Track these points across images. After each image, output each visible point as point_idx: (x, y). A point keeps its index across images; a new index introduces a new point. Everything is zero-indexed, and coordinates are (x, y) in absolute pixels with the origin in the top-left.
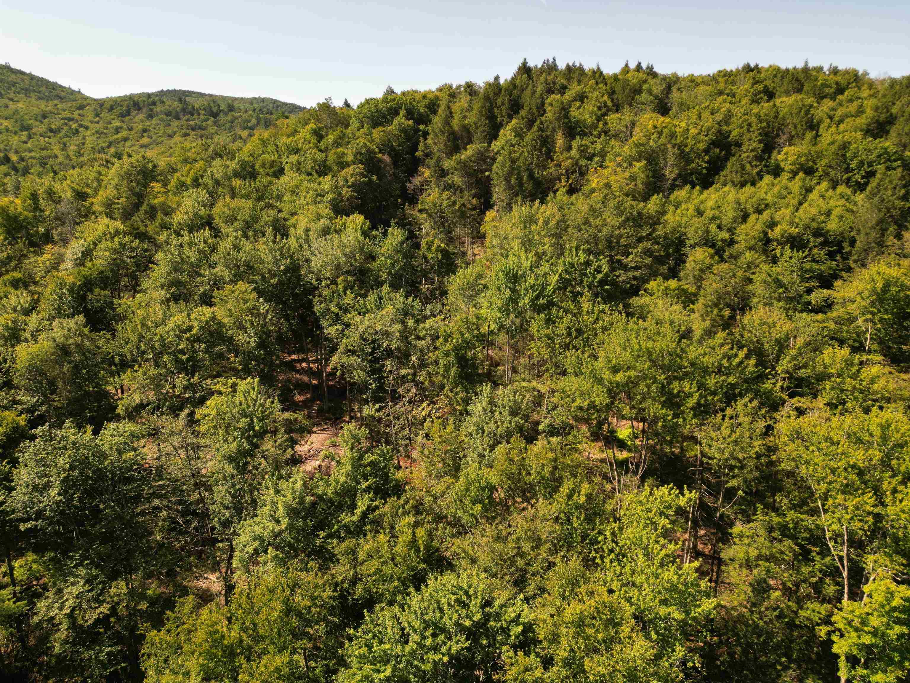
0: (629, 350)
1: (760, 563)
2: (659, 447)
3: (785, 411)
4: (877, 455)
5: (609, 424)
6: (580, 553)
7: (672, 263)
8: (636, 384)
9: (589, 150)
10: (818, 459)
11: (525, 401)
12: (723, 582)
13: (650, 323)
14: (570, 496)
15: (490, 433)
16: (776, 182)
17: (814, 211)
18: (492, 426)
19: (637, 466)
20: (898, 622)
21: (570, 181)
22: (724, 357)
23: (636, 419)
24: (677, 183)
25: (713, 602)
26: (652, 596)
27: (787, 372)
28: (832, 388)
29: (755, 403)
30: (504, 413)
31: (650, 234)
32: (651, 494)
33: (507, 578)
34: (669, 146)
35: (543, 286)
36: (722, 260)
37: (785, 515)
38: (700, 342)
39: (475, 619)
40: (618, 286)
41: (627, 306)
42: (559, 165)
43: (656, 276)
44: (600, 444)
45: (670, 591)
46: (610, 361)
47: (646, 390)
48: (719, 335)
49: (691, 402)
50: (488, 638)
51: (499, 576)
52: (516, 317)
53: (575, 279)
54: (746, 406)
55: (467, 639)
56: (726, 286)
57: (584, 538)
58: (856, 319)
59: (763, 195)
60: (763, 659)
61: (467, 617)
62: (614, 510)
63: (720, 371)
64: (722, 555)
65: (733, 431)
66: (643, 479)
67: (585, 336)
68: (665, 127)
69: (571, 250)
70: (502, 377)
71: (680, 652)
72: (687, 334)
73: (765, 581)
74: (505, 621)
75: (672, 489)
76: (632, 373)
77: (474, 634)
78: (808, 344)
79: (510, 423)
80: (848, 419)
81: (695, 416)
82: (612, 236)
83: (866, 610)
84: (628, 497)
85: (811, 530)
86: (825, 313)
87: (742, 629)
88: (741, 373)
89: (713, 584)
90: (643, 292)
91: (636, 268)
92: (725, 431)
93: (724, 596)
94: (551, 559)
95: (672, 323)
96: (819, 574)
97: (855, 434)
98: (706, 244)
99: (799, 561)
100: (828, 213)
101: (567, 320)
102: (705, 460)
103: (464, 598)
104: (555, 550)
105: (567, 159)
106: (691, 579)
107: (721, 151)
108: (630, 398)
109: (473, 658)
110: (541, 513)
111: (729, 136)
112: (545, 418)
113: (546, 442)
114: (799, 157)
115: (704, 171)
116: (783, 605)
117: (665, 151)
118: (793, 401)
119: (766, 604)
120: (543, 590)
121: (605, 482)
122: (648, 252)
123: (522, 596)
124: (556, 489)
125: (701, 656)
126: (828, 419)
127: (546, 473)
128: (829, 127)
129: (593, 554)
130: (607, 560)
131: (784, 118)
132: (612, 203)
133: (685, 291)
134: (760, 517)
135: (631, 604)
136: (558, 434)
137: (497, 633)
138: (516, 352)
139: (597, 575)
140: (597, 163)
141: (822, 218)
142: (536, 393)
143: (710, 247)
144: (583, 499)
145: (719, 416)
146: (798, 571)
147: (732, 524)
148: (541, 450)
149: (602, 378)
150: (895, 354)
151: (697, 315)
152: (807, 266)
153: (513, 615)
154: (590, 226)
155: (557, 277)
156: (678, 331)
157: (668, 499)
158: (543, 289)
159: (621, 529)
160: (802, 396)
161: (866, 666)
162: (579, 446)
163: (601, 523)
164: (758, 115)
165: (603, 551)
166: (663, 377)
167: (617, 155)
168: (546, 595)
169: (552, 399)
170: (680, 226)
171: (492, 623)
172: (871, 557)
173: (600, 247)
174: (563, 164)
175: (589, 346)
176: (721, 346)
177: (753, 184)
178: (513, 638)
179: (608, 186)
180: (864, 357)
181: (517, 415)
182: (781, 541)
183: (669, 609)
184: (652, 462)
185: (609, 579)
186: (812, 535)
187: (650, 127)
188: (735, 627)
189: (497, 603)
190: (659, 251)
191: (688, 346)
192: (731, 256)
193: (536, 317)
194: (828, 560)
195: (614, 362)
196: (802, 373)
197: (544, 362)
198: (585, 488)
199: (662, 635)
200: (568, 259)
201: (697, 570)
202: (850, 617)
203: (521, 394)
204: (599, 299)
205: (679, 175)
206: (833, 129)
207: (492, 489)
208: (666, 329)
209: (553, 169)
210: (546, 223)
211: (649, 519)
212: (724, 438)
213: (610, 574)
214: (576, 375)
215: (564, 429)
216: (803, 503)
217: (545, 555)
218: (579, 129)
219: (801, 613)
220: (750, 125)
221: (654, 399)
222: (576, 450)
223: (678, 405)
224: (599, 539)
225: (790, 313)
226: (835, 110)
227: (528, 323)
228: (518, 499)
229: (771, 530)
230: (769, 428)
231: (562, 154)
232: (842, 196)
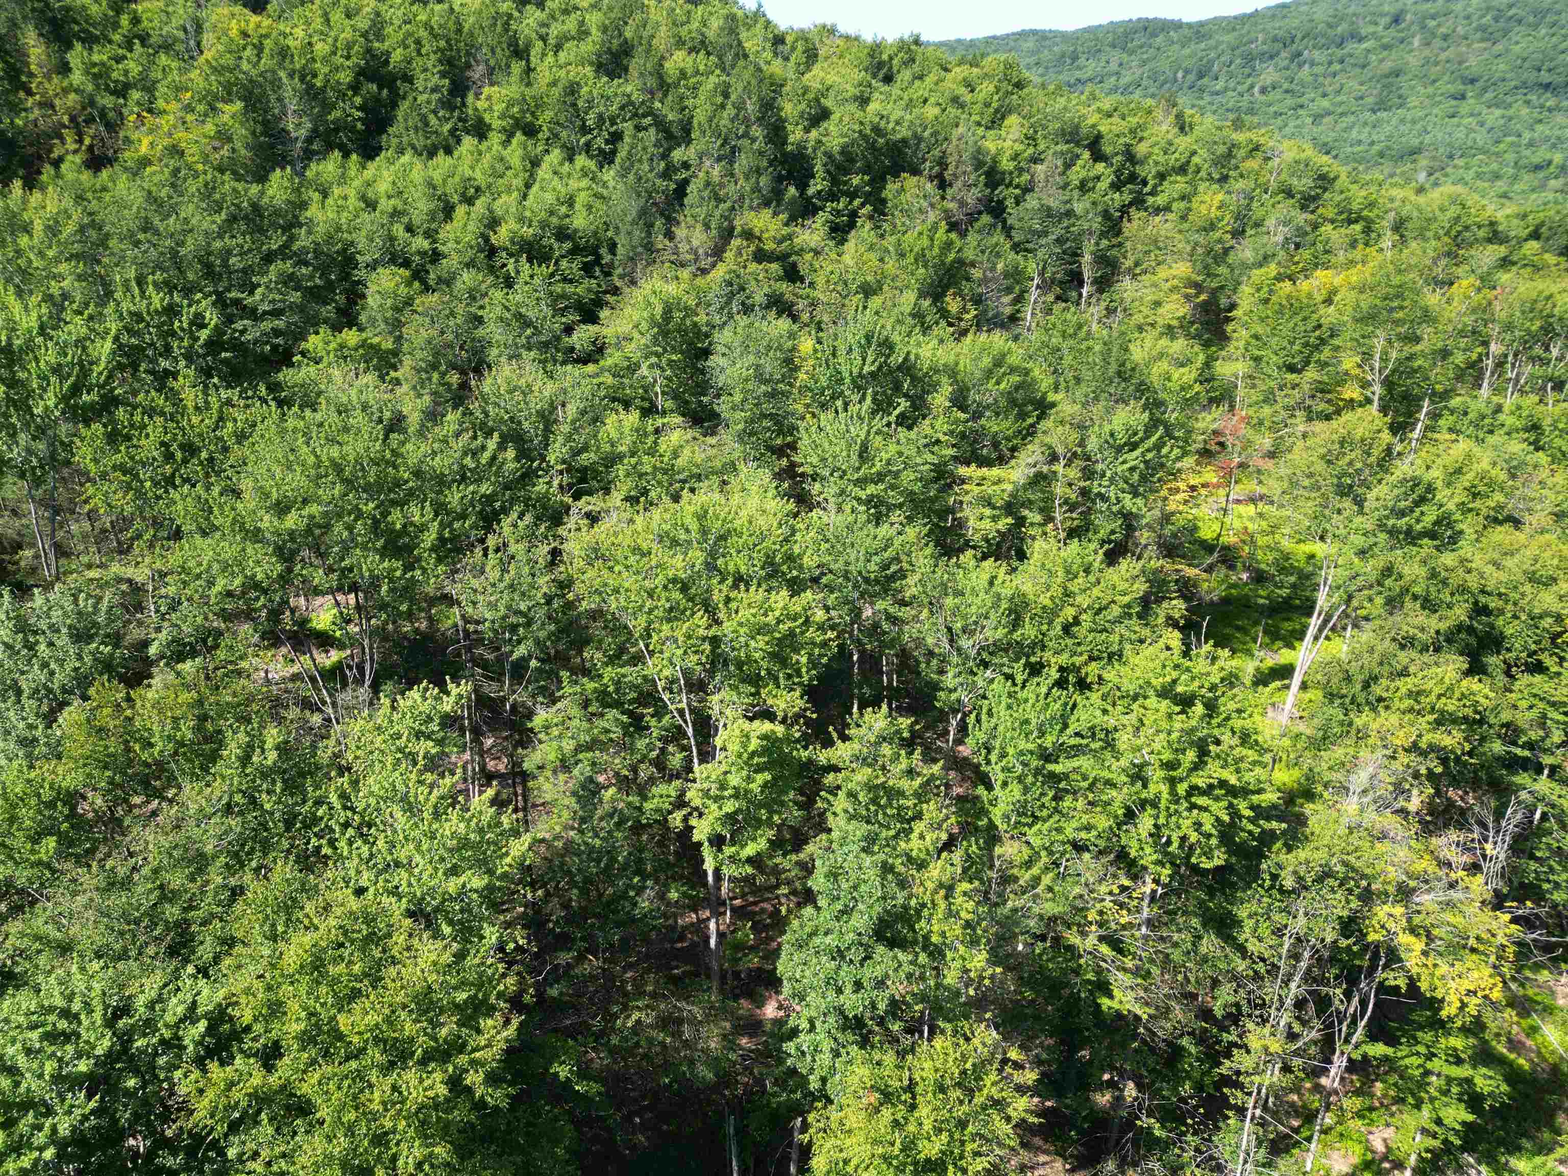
0: (299, 469)
1: (581, 756)
2: (390, 627)
3: (572, 521)
4: (698, 556)
5: (293, 611)
6: (289, 852)
7: (341, 299)
8: (327, 527)
9: (114, 75)
10: (629, 581)
11: (104, 606)
12: (535, 806)
13: (325, 413)
14: (245, 760)
15: (36, 691)
16: (484, 146)
17: (550, 198)
18: (37, 674)
19: (361, 668)
20: (759, 769)
21: (87, 141)
22: (465, 454)
23: (340, 589)
24: (315, 147)
25: (527, 839)
26: (430, 870)
27: (564, 462)
28: (628, 475)
29: (528, 518)
30: (59, 643)
31: (286, 246)
32: (393, 708)
33: (151, 950)
34: (282, 74)
35: (82, 367)
36: (427, 289)
37: (600, 676)
38: (421, 433)
39: (99, 1051)
40: (247, 350)
41: (274, 388)
42: (48, 105)
43: (317, 324)
44: (284, 650)
45: (459, 849)
46: (267, 496)
47: (345, 534)
48: (449, 417)
49: (429, 538)
50: (137, 1072)
51: (132, 953)
52: (34, 438)
53: (152, 344)
54: (515, 526)
55: (90, 1096)
56: (443, 333)
57: (289, 824)
58: (638, 366)
59: (468, 173)
60: (610, 891)
61: (79, 1055)
62: (336, 756)
63: (464, 478)
64: (525, 766)
65: (504, 571)
66: (376, 688)
67: (204, 455)
68: (266, 36)
69: (128, 289)
70: (34, 570)
71: (491, 934)
72: (396, 424)
73: (591, 780)
74: (167, 1026)
75: (426, 689)
76: (314, 509)
77: (106, 1079)
78: (583, 412)
79: (80, 657)
80: (656, 514)
81: (439, 560)
82: (209, 254)
83: (724, 767)
84: (356, 727)
85: (637, 687)
86: (596, 362)
87: (573, 862)
88: (497, 474)
89: (520, 815)
90: (298, 358)
91: (276, 313)
92: (493, 574)
93: (540, 826)
94: (233, 882)
95: (365, 407)
96: (659, 744)
97: (667, 533)
98: (393, 261)
99: (631, 736)
100: (570, 202)
101: (155, 430)
102: (471, 628)
103: (63, 1025)
104: (237, 861)
105: (66, 91)
106: (486, 819)
107: (380, 88)
108: (322, 555)
109: (115, 1121)
110: (193, 808)
111: (387, 62)
112: (158, 630)
113: (171, 676)
114: (510, 105)
115: (359, 126)
116: (621, 805)
117: (277, 84)
118: (581, 503)
119: (599, 812)
120: (229, 942)
121: (307, 713)
122: (289, 280)
123: (190, 969)
124: (214, 757)
125: (524, 927)
126: (631, 521)
127: (186, 732)
128: (544, 55)
129: (314, 841)
130: (342, 844)
131: (471, 34)
132: (193, 186)
133: (375, 348)
134: (568, 690)
135: (400, 898)
136: (193, 654)
137: (156, 1054)
138: (57, 512)
139: (329, 874)
140: (138, 103)
141: (563, 209)
142: (124, 587)
143: (401, 266)
144: (272, 756)
145: (479, 552)
146: (632, 750)
147: (530, 715)
148: (163, 693)
149: (259, 530)
150: (695, 412)
151: (405, 387)
152: (558, 288)
153: (180, 1010)
154: (157, 233)
155: (108, 345)
156: (380, 421)
157: (425, 707)
158: (85, 373)
159: (355, 783)
160: (590, 493)
161: (733, 843)
162: (244, 664)
163: (317, 787)
164: (427, 25)
165: (332, 831)
166: (371, 505)
167: (179, 89)
168: (238, 949)
169: (163, 591)
170: (339, 229)
171: (139, 1044)
172: (716, 698)
173: (191, 276)
174: (57, 102)
175: (218, 474)
176: (458, 435)
177: (449, 151)
178: (191, 1048)
179: (175, 151)
180: (659, 422)
181: (90, 638)
182: (602, 715)
183: (463, 879)
184: (385, 656)
185: (352, 873)
186: (641, 694)
187: (234, 33)
188: (563, 864)
189: (140, 1002)
190: (311, 277)
191: (403, 443)
192: (440, 280)
193: (84, 432)
194: (666, 719)
195: (275, 495)
196: (587, 459)
197: (128, 522)
198: (273, 735)
199: (460, 922)
200: (125, 306)
201: (494, 802)
202: (706, 786)
203: (89, 596)
204: (215, 380)
205: (314, 134)
206: (550, 59)
207: (72, 798)
208: (358, 419)
209: (37, 112)
210: (52, 230)
211: (400, 750)
212: (494, 585)
213: (352, 865)
214: (204, 534)
215: (204, 641)
216: (622, 650)
217: (219, 880)
218: (77, 28)
219: (648, 806)
220: (418, 42)
221: (365, 547)
222: (239, 673)
223: (409, 549)
224: (320, 813)
225: (549, 367)
226: (547, 26)
227: (68, 447)
228: (137, 800)
229: (586, 704)
230: (555, 553)
231: (50, 80)
232: (585, 173)
